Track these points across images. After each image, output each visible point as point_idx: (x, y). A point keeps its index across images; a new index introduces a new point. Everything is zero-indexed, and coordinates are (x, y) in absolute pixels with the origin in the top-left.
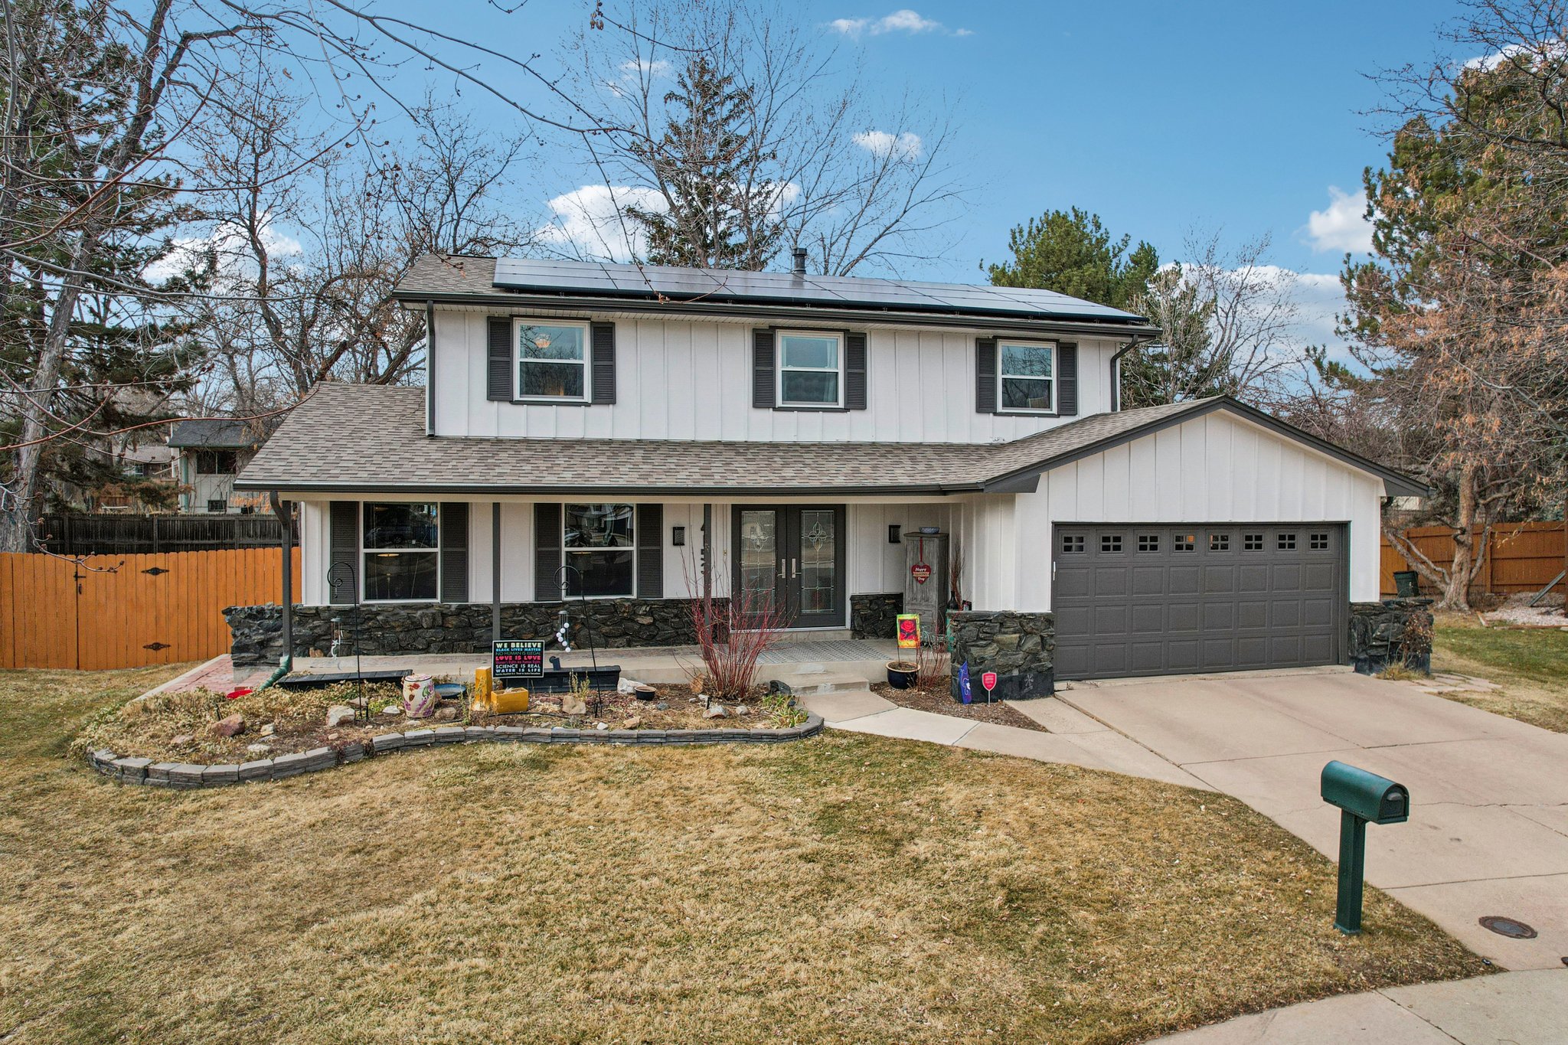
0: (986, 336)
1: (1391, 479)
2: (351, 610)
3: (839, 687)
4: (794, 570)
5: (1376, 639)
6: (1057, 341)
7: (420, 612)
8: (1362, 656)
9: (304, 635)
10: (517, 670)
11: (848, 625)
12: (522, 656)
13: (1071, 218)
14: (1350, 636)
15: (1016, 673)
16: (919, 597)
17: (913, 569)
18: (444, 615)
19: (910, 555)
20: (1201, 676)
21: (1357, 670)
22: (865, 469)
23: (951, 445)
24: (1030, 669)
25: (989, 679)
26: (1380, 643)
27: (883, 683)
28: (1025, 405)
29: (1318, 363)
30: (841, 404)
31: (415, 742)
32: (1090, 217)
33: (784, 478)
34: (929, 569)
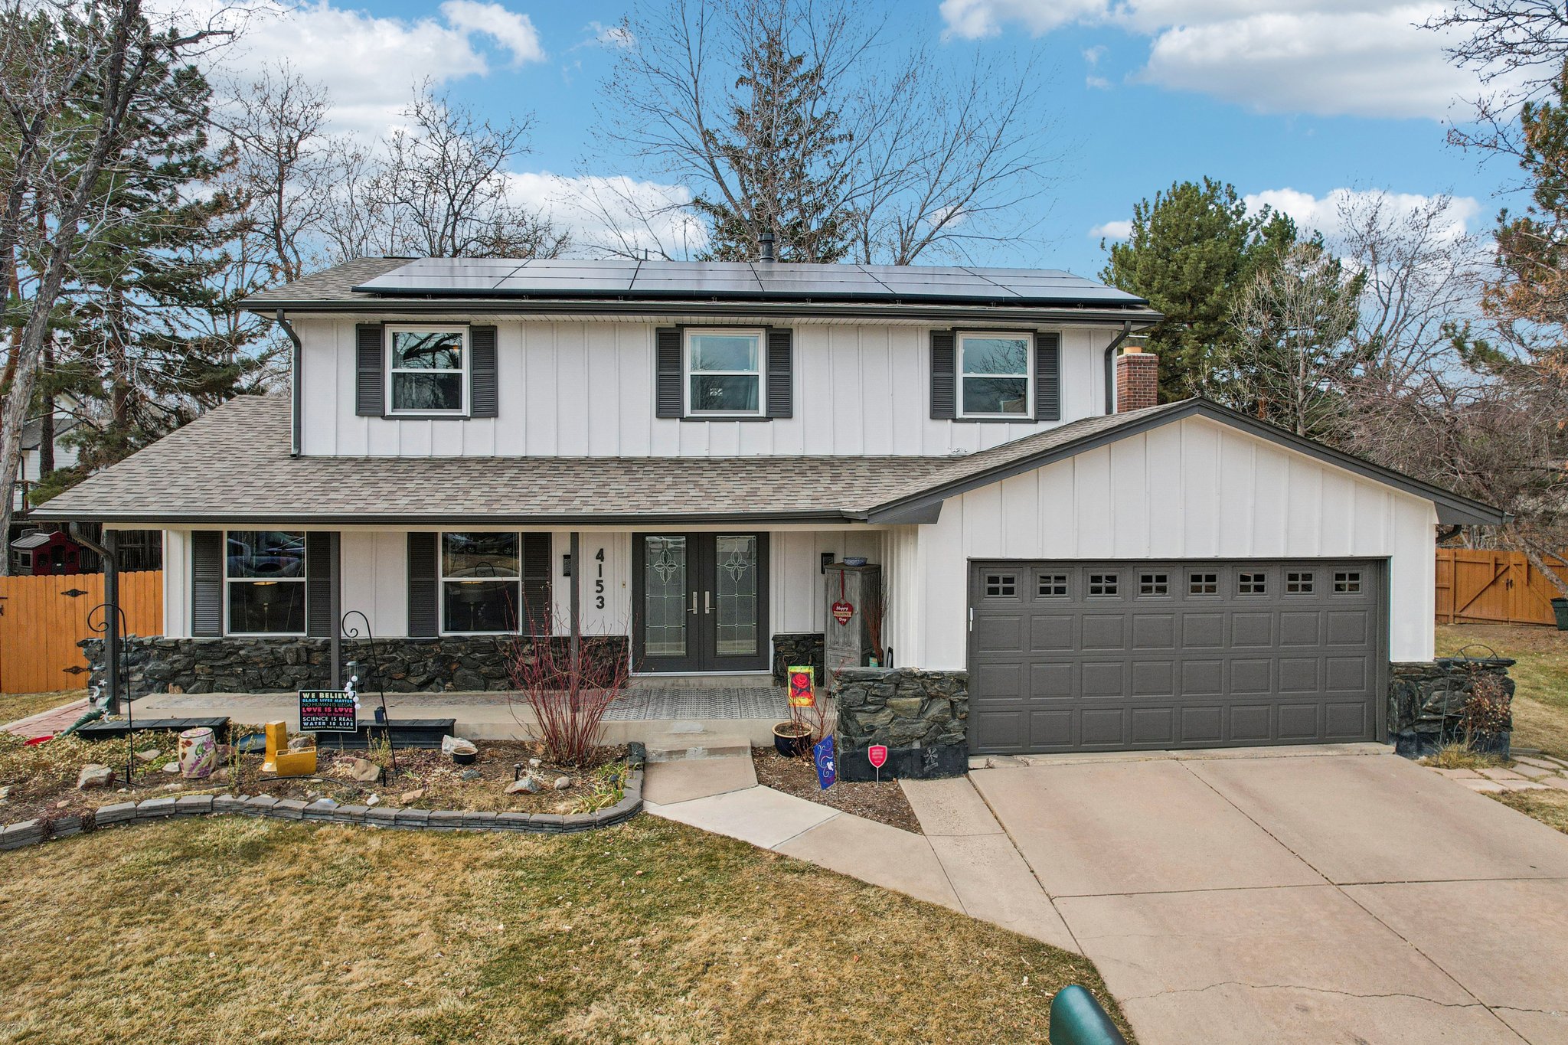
0: (942, 328)
1: (1446, 502)
2: (213, 644)
3: (713, 751)
4: (707, 604)
5: (1427, 711)
6: (1034, 331)
7: (284, 647)
8: (1407, 733)
9: (163, 670)
10: (327, 723)
11: (771, 671)
12: (333, 708)
13: (1203, 189)
14: (1389, 707)
15: (917, 745)
16: (841, 640)
17: (834, 608)
18: (309, 651)
19: (831, 591)
20: (1174, 753)
21: (1400, 751)
22: (766, 491)
23: (898, 458)
24: (936, 741)
25: (877, 754)
26: (1432, 717)
27: (766, 749)
28: (997, 409)
29: (1459, 344)
30: (762, 412)
31: (150, 814)
32: (1224, 186)
33: (657, 503)
34: (851, 609)
